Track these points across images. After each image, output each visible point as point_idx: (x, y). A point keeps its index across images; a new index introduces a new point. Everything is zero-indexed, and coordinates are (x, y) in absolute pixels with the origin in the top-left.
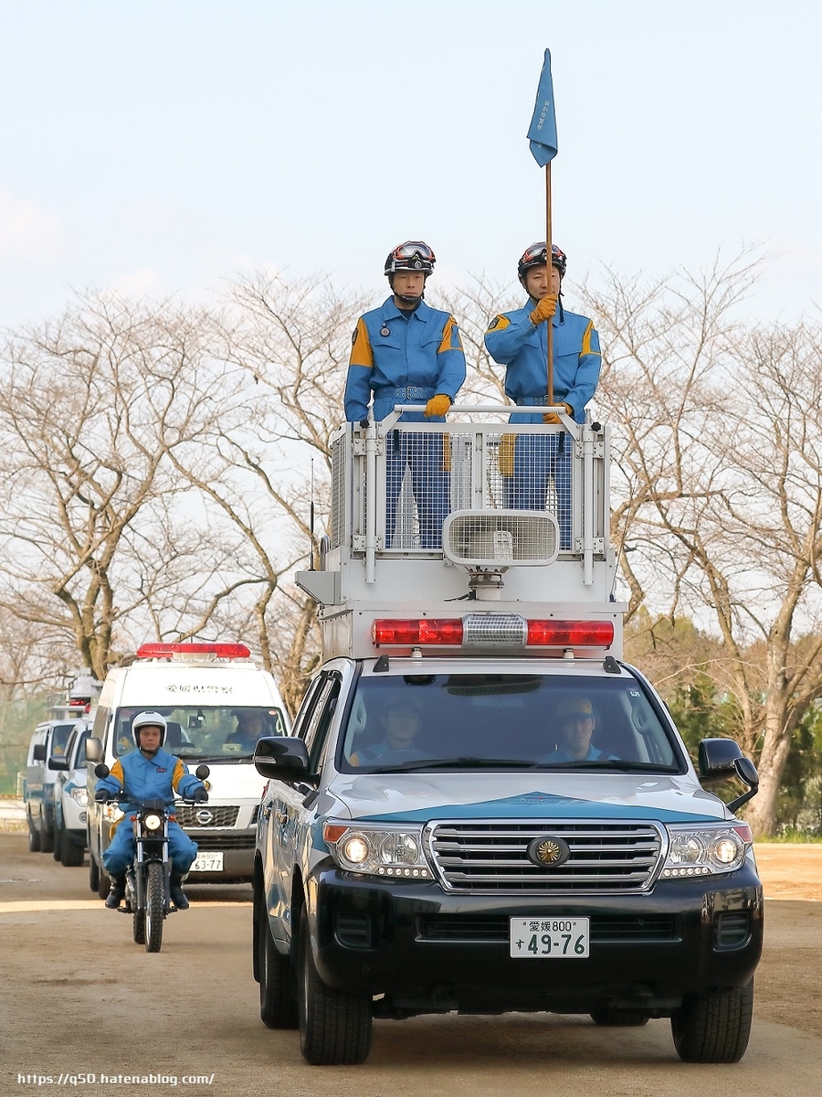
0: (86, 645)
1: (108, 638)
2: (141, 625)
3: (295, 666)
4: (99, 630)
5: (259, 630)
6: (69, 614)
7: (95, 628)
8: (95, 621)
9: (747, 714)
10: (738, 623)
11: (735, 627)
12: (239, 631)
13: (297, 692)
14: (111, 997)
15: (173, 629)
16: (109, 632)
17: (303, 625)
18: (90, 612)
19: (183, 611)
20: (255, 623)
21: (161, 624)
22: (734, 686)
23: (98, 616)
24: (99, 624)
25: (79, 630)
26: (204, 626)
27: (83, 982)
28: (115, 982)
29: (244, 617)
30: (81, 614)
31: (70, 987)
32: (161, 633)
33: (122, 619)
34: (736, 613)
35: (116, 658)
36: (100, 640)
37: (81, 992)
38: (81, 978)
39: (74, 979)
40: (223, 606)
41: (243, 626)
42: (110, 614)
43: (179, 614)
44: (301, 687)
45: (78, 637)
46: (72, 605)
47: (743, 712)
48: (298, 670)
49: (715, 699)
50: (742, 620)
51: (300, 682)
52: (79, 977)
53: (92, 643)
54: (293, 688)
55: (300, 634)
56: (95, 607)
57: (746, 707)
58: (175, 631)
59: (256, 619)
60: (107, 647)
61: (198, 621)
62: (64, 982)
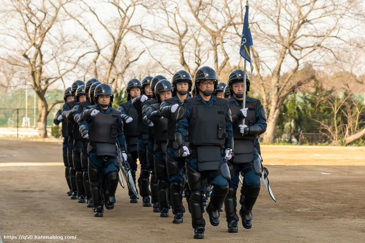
0: (33, 74)
1: (41, 71)
2: (52, 67)
4: (38, 69)
5: (94, 69)
6: (27, 63)
7: (36, 68)
8: (36, 65)
9: (265, 100)
10: (262, 68)
11: (261, 70)
12: (87, 69)
14: (42, 197)
15: (63, 68)
16: (41, 69)
17: (109, 67)
18: (34, 62)
19: (68, 62)
20: (92, 67)
21: (60, 67)
22: (260, 90)
23: (37, 63)
24: (38, 66)
25: (31, 68)
26: (75, 67)
27: (32, 191)
28: (44, 191)
29: (89, 65)
30: (32, 63)
31: (28, 193)
32: (60, 69)
33: (46, 65)
34: (261, 65)
35: (44, 78)
36: (38, 72)
37: (32, 195)
39: (29, 190)
40: (81, 61)
41: (88, 68)
42: (42, 63)
43: (66, 63)
45: (30, 71)
46: (28, 60)
47: (263, 99)
49: (254, 95)
50: (263, 67)
52: (31, 189)
53: (35, 73)
55: (108, 71)
56: (36, 61)
57: (264, 97)
58: (64, 69)
59: (93, 65)
60: (40, 74)
61: (72, 66)
62: (26, 191)
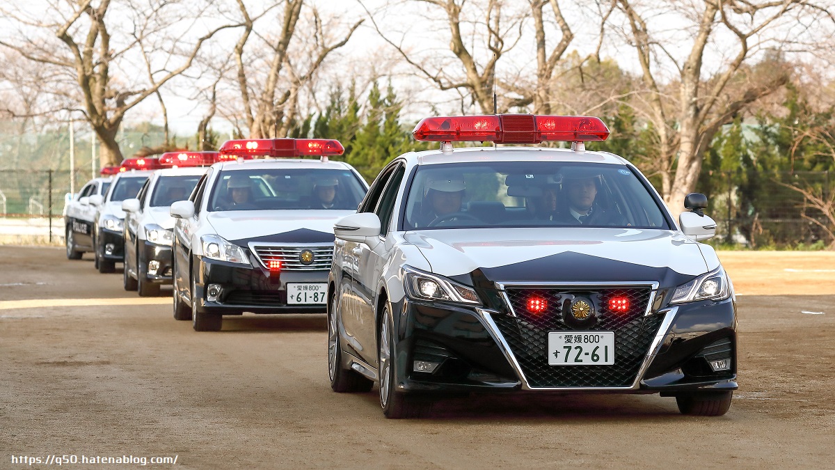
0: (86, 83)
1: (105, 76)
2: (133, 64)
3: (269, 100)
4: (97, 69)
5: (238, 69)
6: (71, 56)
7: (93, 67)
8: (94, 62)
9: (663, 139)
10: (656, 60)
11: (652, 64)
12: (220, 70)
13: (271, 123)
14: (104, 375)
15: (162, 68)
16: (106, 70)
17: (276, 64)
18: (89, 54)
19: (171, 52)
20: (233, 63)
21: (152, 64)
22: (652, 115)
23: (97, 57)
24: (97, 64)
25: (80, 69)
26: (190, 64)
27: (80, 364)
28: (108, 363)
29: (224, 58)
30: (82, 56)
31: (69, 368)
32: (152, 72)
33: (117, 59)
34: (654, 52)
35: (113, 94)
36: (98, 77)
37: (78, 371)
38: (78, 360)
39: (73, 361)
40: (206, 48)
41: (224, 66)
42: (107, 55)
43: (168, 55)
44: (274, 118)
45: (79, 74)
46: (74, 48)
47: (659, 137)
48: (271, 104)
49: (636, 127)
50: (658, 58)
51: (274, 113)
52: (77, 359)
53: (91, 81)
54: (268, 119)
55: (272, 72)
56: (93, 49)
57: (662, 132)
58: (164, 70)
59: (234, 59)
60: (105, 84)
61: (185, 61)
62: (64, 364)
